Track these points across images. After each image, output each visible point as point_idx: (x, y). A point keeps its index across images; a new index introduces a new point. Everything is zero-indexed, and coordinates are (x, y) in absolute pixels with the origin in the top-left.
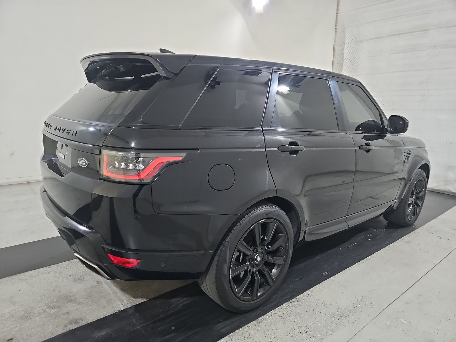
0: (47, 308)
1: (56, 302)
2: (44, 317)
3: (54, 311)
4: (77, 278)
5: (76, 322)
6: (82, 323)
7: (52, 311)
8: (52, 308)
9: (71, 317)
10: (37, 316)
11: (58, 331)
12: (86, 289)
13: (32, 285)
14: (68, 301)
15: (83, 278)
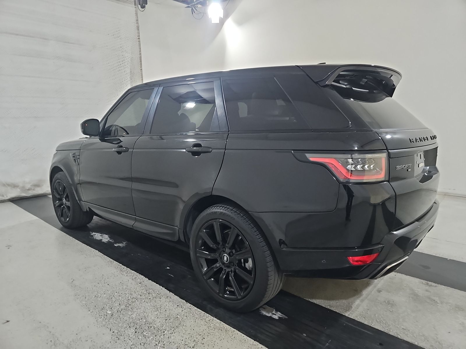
0: (438, 303)
1: (427, 302)
2: (445, 299)
3: (435, 298)
4: (389, 305)
5: (428, 284)
6: (424, 282)
7: (436, 299)
8: (434, 300)
9: (427, 288)
10: (450, 303)
11: (444, 287)
12: (395, 294)
13: (433, 329)
14: (418, 296)
15: (385, 302)
